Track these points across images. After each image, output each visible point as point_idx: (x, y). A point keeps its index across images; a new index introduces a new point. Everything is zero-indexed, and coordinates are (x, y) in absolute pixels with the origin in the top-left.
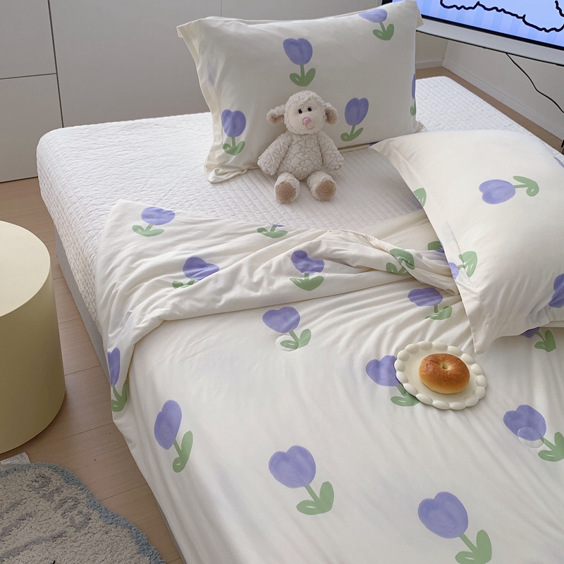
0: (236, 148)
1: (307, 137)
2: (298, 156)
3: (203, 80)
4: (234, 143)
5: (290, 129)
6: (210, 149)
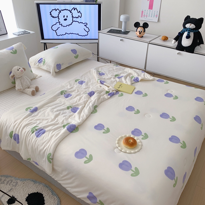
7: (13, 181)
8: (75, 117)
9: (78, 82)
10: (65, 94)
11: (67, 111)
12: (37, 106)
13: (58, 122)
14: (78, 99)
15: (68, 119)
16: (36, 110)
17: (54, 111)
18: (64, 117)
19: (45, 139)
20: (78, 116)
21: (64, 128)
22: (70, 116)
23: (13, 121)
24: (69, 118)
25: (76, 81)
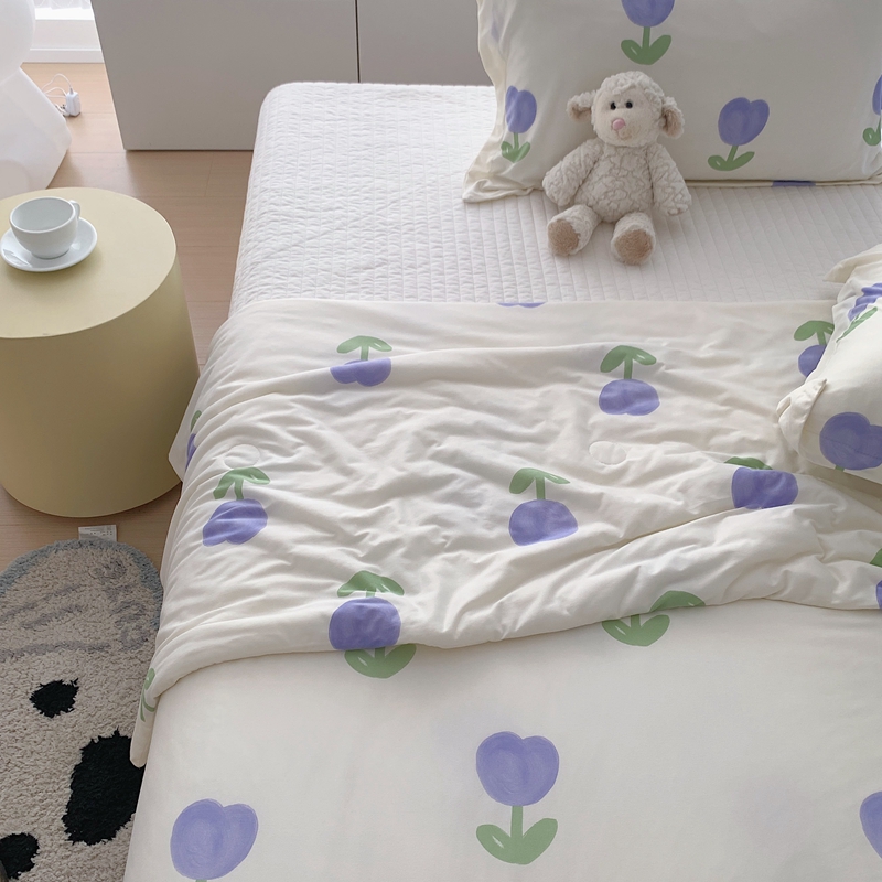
0: (519, 151)
1: (625, 151)
2: (604, 180)
3: (484, 32)
4: (517, 144)
5: (599, 134)
6: (482, 147)
11: (497, 498)
13: (361, 532)
14: (648, 461)
15: (432, 551)
17: (433, 447)
18: (433, 519)
21: (339, 595)
22: (464, 543)
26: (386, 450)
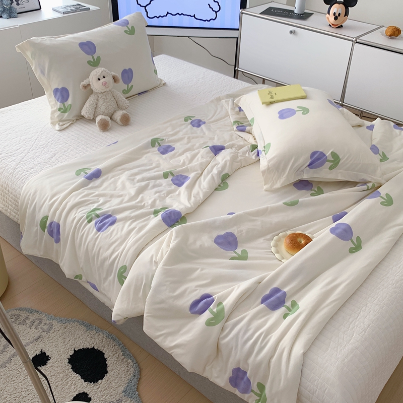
0: (67, 109)
1: (106, 93)
2: (104, 105)
4: (64, 106)
5: (95, 91)
7: (44, 322)
8: (179, 194)
9: (190, 121)
10: (160, 145)
11: (164, 182)
12: (100, 167)
13: (143, 204)
14: (187, 157)
15: (164, 198)
16: (97, 175)
17: (135, 180)
18: (156, 193)
19: (115, 236)
20: (186, 193)
21: (156, 216)
22: (169, 193)
23: (49, 194)
24: (167, 196)
25: (186, 120)
26: (124, 187)
